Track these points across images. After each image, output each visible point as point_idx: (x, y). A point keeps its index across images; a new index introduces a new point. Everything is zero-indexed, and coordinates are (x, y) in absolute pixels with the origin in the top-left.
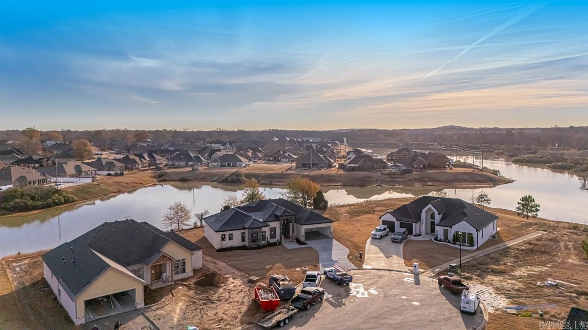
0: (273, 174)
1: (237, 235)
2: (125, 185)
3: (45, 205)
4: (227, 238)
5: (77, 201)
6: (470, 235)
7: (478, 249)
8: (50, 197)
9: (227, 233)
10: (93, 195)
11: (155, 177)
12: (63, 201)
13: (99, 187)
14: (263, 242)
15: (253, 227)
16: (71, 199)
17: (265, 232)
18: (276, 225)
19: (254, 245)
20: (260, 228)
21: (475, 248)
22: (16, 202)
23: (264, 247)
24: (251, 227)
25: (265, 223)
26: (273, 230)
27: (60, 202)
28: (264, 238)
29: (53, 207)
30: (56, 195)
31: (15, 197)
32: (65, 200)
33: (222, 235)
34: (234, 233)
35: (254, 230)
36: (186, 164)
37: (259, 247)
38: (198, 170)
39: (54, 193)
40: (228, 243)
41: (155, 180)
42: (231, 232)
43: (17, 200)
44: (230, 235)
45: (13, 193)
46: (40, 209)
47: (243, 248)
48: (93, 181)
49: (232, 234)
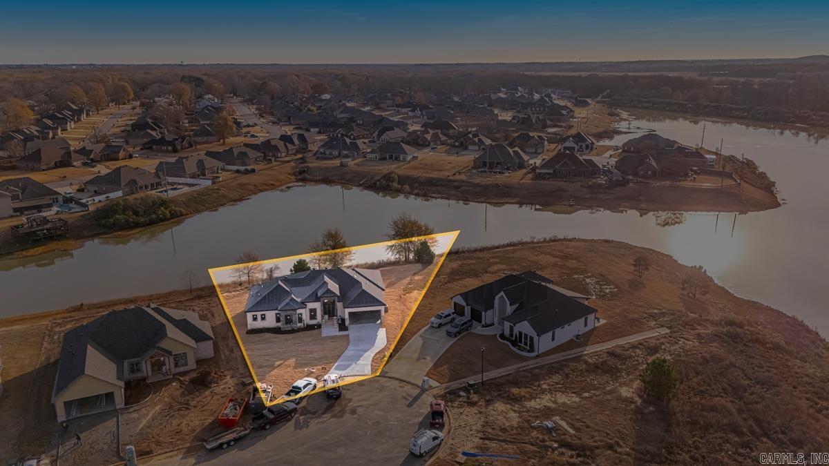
0: (434, 179)
1: (271, 316)
2: (252, 188)
3: (148, 222)
4: (259, 318)
5: (186, 215)
6: (532, 338)
7: (537, 357)
8: (155, 212)
9: (259, 314)
10: (207, 205)
11: (294, 174)
12: (169, 217)
13: (218, 193)
14: (299, 325)
15: (287, 309)
16: (179, 213)
17: (301, 314)
18: (317, 306)
19: (288, 327)
20: (295, 310)
21: (533, 354)
22: (117, 219)
23: (300, 330)
24: (285, 309)
25: (303, 304)
26: (313, 311)
27: (165, 217)
28: (300, 320)
29: (157, 223)
30: (162, 208)
31: (116, 212)
32: (171, 214)
33: (253, 315)
34: (267, 313)
35: (288, 313)
36: (340, 154)
37: (293, 331)
38: (347, 166)
39: (161, 205)
40: (259, 324)
41: (293, 178)
42: (263, 313)
43: (117, 216)
44: (262, 315)
45: (115, 207)
46: (142, 227)
47: (276, 331)
48: (214, 183)
49: (264, 315)
